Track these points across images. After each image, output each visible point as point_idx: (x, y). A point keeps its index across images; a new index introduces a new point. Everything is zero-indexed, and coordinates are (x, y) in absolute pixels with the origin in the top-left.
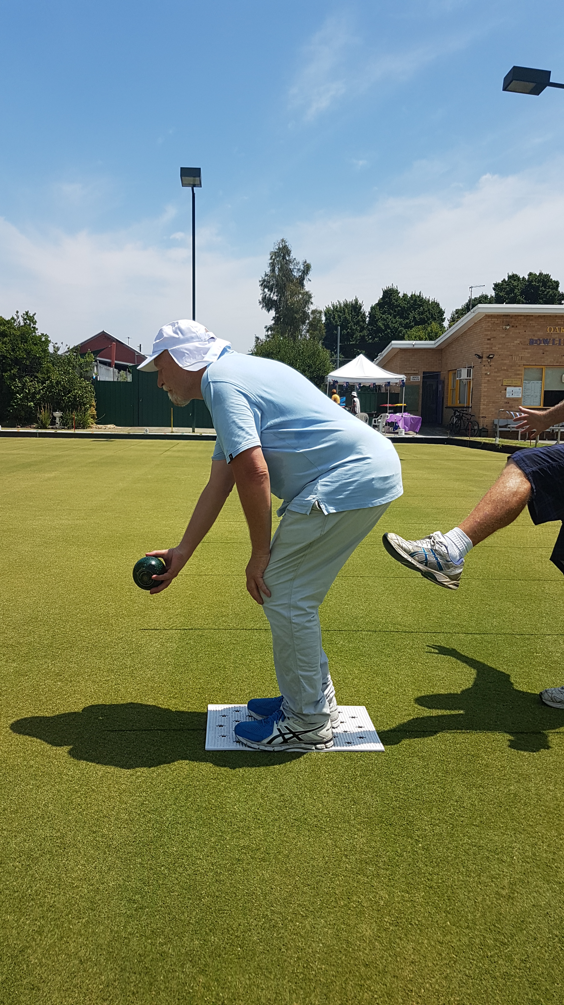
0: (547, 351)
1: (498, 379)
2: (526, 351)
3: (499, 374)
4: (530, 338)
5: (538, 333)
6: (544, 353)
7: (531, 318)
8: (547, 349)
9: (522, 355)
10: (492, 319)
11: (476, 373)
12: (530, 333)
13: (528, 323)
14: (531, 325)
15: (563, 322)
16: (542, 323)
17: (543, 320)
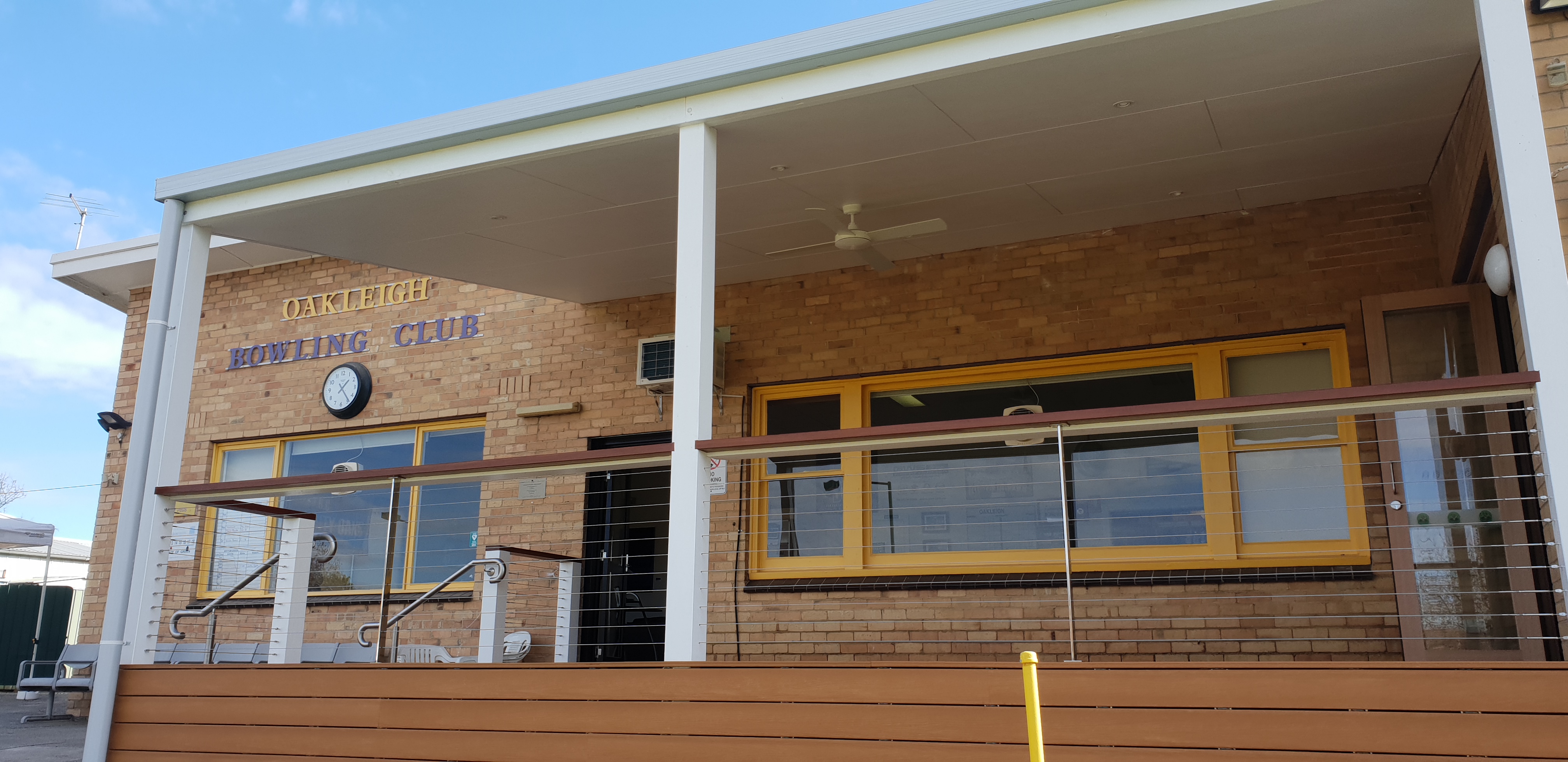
0: (279, 385)
2: (222, 391)
4: (236, 346)
5: (260, 327)
6: (267, 394)
7: (243, 280)
8: (279, 377)
9: (210, 408)
12: (237, 330)
13: (234, 300)
14: (243, 303)
15: (334, 276)
16: (272, 290)
17: (275, 281)
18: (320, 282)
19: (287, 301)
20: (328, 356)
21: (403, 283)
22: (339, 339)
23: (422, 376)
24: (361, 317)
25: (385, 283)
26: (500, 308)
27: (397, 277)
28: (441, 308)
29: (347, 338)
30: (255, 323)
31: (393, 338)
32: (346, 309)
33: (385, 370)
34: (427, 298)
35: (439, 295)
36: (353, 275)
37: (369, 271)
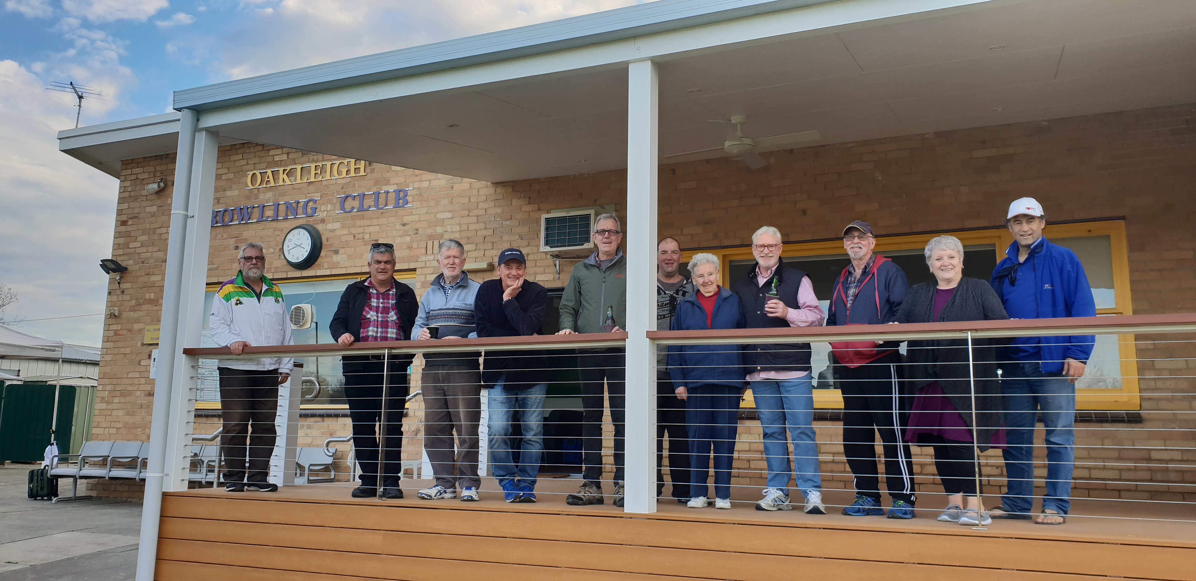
1: (137, 326)
3: (137, 314)
5: (229, 193)
8: (245, 234)
10: (134, 171)
15: (288, 154)
16: (237, 163)
17: (240, 157)
18: (277, 158)
19: (251, 173)
20: (286, 219)
21: (345, 162)
22: (294, 205)
23: (363, 237)
24: (312, 188)
25: (330, 161)
26: (426, 184)
28: (377, 182)
30: (225, 190)
31: (338, 206)
32: (299, 181)
33: (333, 232)
34: (365, 174)
35: (375, 172)
36: (304, 154)
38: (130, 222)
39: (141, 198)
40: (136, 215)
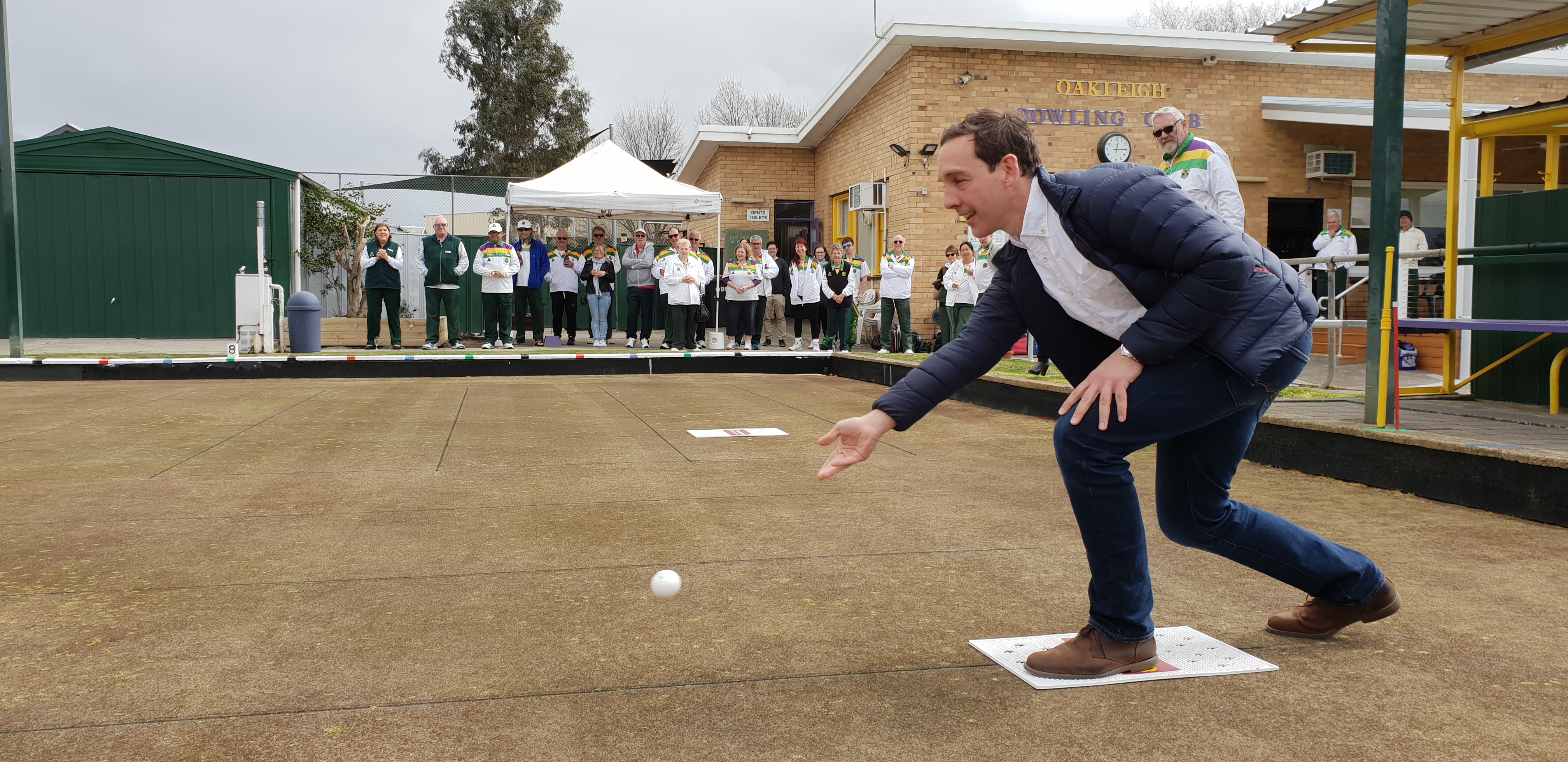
0: (1058, 139)
5: (1037, 95)
6: (1050, 144)
7: (1018, 58)
8: (1058, 134)
10: (929, 59)
11: (896, 192)
12: (1019, 95)
13: (1012, 72)
14: (1020, 75)
15: (1094, 70)
16: (1044, 70)
17: (1047, 64)
18: (1083, 71)
19: (1061, 81)
20: (1097, 125)
21: (1148, 85)
22: (1103, 115)
24: (1117, 101)
25: (1134, 82)
26: (1214, 113)
27: (1142, 79)
29: (1110, 115)
30: (1033, 92)
31: (1142, 119)
32: (1107, 94)
33: (1139, 141)
34: (1164, 97)
36: (1109, 72)
37: (1121, 71)
38: (929, 108)
39: (940, 87)
40: (937, 102)
